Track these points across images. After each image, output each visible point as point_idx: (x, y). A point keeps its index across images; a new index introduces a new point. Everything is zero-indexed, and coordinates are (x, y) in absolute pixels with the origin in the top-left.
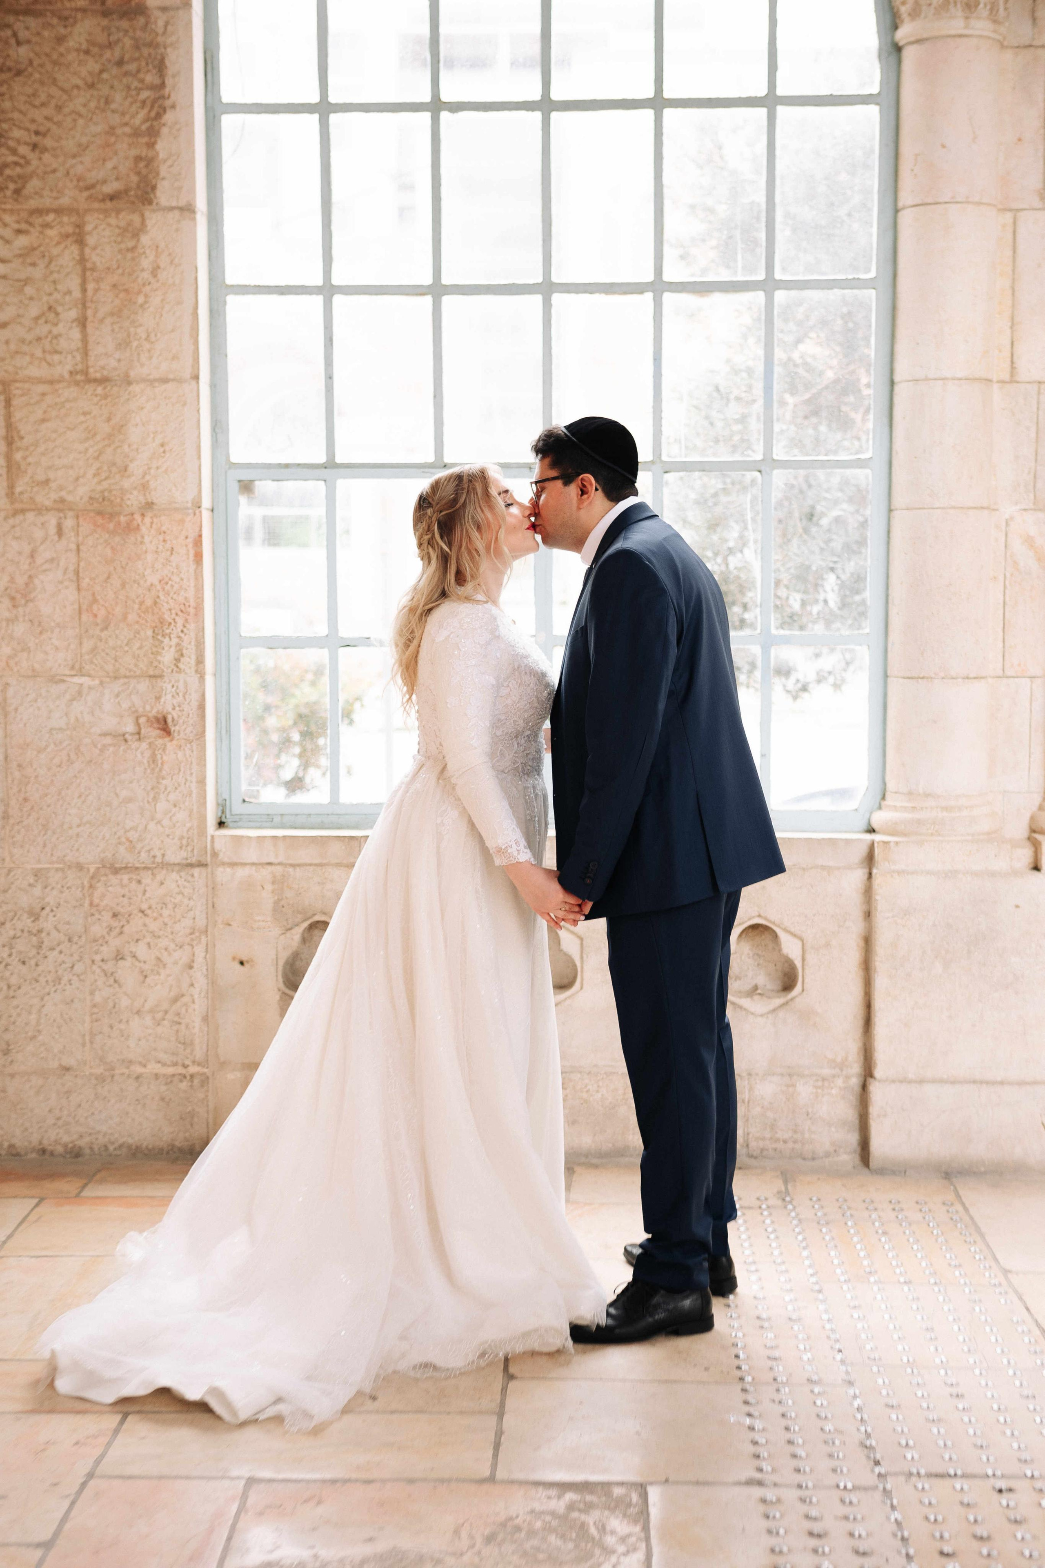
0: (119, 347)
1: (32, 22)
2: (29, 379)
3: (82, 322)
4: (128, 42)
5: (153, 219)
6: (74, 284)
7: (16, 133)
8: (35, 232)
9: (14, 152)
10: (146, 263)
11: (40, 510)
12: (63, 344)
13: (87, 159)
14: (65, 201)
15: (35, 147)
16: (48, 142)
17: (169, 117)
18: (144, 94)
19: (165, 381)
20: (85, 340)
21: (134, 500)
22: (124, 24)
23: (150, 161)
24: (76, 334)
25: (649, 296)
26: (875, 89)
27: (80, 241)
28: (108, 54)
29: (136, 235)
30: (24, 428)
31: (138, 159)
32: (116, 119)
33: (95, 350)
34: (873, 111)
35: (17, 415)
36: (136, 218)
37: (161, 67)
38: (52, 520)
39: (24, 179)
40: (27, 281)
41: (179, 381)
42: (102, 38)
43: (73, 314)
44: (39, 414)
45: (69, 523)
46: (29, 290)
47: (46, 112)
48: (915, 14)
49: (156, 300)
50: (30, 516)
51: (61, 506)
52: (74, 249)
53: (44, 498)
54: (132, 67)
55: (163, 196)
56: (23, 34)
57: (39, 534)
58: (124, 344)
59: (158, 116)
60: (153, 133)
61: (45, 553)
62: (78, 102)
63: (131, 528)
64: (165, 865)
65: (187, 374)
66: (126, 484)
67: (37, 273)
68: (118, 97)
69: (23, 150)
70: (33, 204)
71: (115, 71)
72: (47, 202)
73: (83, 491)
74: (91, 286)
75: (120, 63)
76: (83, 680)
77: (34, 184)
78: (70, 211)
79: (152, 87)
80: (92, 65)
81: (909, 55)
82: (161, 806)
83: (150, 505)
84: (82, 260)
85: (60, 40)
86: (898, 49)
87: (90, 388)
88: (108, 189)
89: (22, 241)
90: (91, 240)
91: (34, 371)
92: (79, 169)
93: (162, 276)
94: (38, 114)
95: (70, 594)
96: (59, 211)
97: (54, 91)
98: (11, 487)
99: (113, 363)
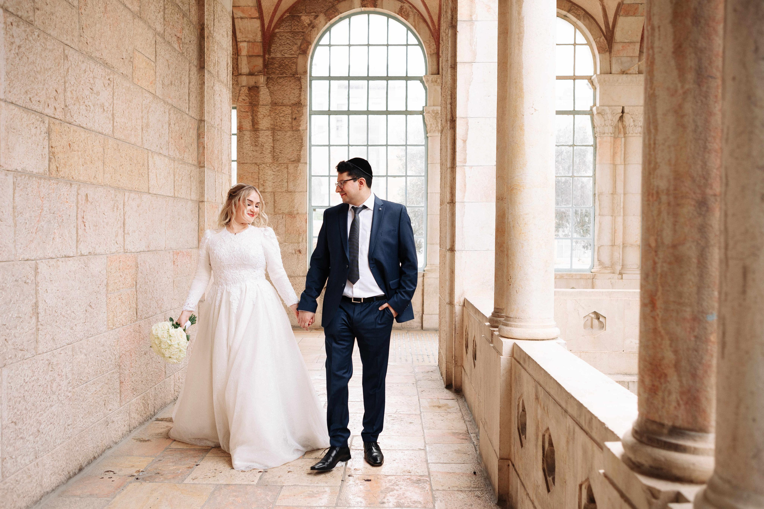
0: (293, 186)
1: (280, 132)
2: (278, 192)
3: (287, 182)
4: (297, 136)
5: (300, 165)
6: (286, 175)
7: (277, 150)
8: (280, 167)
9: (277, 154)
10: (299, 172)
11: (279, 214)
12: (284, 186)
13: (289, 155)
14: (285, 162)
15: (280, 153)
16: (282, 152)
17: (303, 148)
18: (299, 144)
19: (301, 192)
20: (288, 185)
21: (295, 212)
22: (296, 132)
23: (300, 155)
24: (286, 184)
25: (385, 178)
26: (424, 144)
27: (287, 168)
28: (293, 137)
29: (297, 167)
30: (277, 200)
31: (298, 155)
32: (294, 148)
33: (289, 187)
34: (424, 147)
35: (276, 198)
36: (297, 165)
37: (302, 140)
38: (281, 216)
39: (278, 158)
40: (278, 175)
41: (304, 192)
42: (292, 135)
43: (286, 181)
44: (280, 198)
45: (284, 216)
46: (278, 177)
47: (282, 147)
48: (430, 132)
49: (300, 178)
50: (278, 215)
51: (283, 213)
52: (286, 170)
53: (280, 212)
54: (297, 140)
55: (302, 161)
56: (279, 134)
57: (279, 218)
58: (294, 186)
59: (301, 148)
60: (300, 150)
61: (280, 221)
62: (288, 145)
63: (295, 217)
64: (299, 276)
65: (305, 191)
66: (294, 209)
67: (280, 174)
68: (295, 144)
69: (278, 153)
70: (280, 162)
71: (294, 140)
72: (282, 162)
73: (287, 211)
74: (289, 176)
75: (295, 139)
76: (286, 243)
77: (280, 159)
78: (286, 163)
79: (300, 143)
80: (290, 139)
81: (429, 138)
82: (299, 266)
83: (298, 213)
84: (288, 172)
85: (285, 135)
86: (428, 137)
87: (288, 193)
88: (293, 160)
89: (278, 168)
90: (289, 168)
91: (279, 190)
92: (288, 157)
93: (301, 174)
94: (281, 147)
95: (284, 229)
96: (284, 163)
97: (284, 143)
98: (274, 210)
99: (292, 189)
